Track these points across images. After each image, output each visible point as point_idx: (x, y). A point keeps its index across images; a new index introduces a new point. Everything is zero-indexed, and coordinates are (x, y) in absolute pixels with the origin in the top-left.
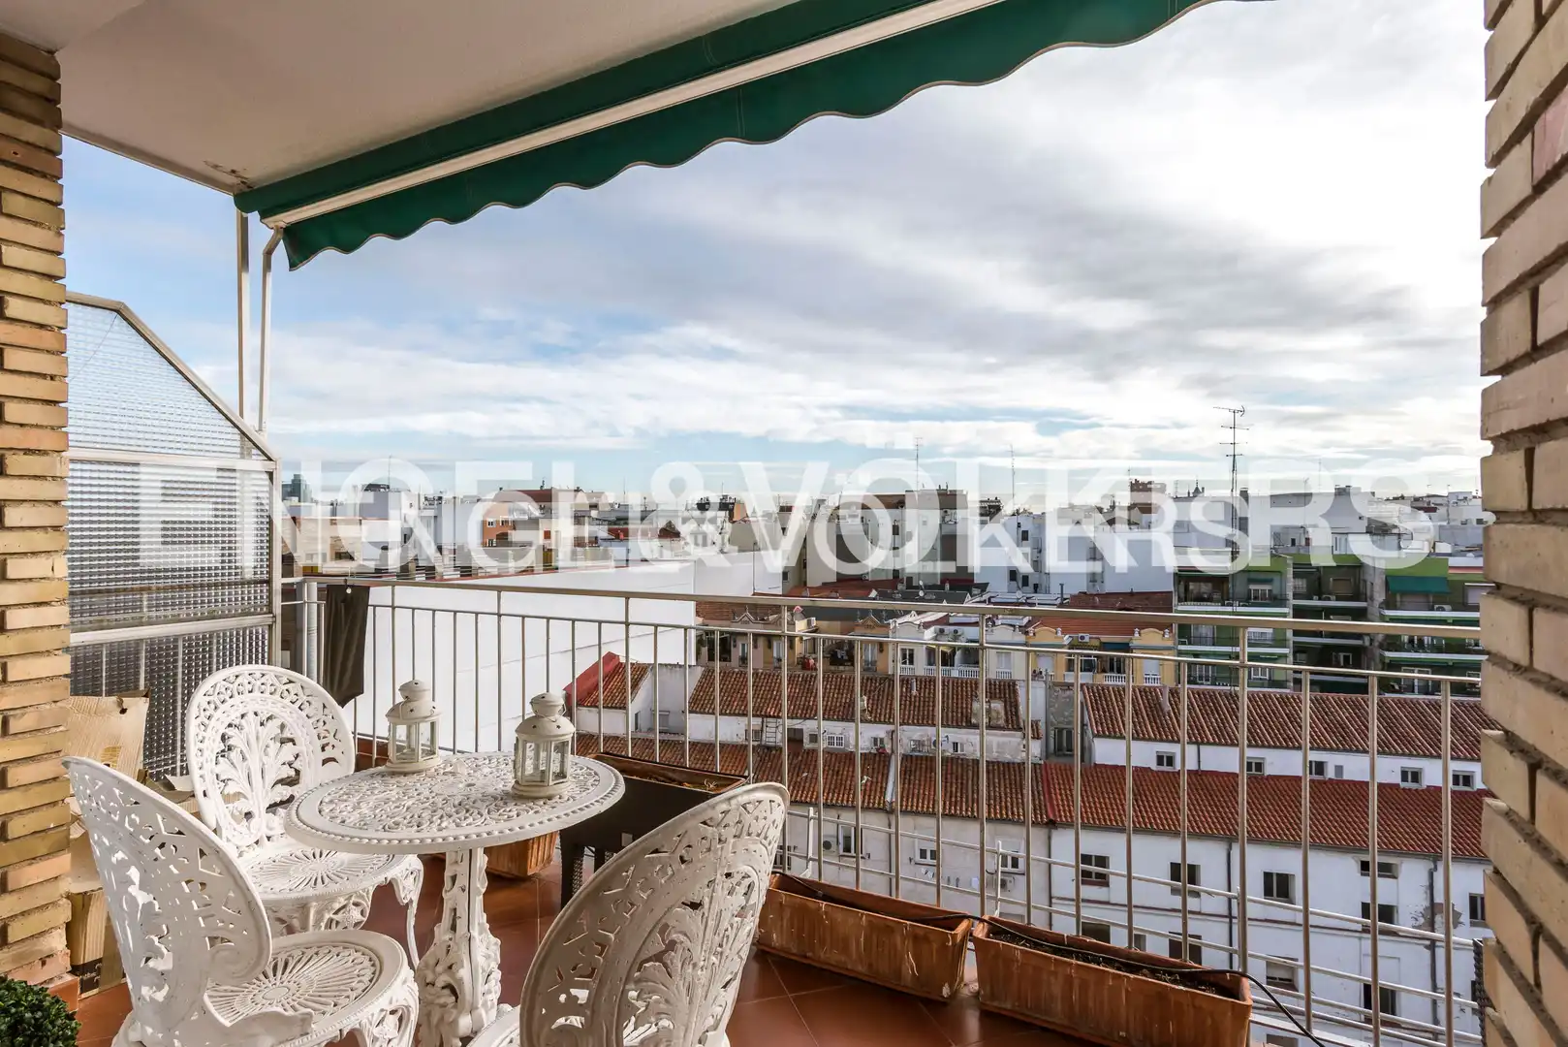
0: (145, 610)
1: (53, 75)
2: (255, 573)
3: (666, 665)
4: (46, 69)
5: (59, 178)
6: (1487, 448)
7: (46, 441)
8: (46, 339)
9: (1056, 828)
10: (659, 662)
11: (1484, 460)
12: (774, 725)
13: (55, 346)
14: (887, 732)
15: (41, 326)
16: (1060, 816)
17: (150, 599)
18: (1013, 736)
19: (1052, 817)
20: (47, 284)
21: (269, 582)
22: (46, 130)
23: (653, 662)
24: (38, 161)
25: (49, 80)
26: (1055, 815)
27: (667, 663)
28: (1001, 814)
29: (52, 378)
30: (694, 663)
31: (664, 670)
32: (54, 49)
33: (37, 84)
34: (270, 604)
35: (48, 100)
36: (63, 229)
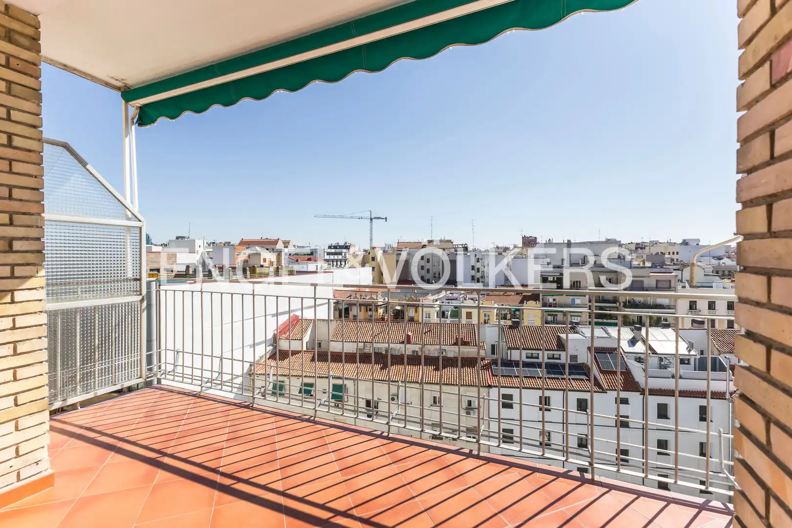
0: (79, 293)
1: (37, 27)
2: (133, 276)
3: (320, 320)
4: (33, 23)
5: (39, 78)
6: (739, 206)
7: (33, 208)
8: (33, 157)
9: (492, 388)
10: (317, 318)
11: (737, 212)
12: (369, 346)
13: (37, 161)
14: (419, 348)
15: (30, 151)
16: (493, 383)
17: (82, 288)
18: (474, 349)
19: (490, 384)
20: (33, 130)
21: (140, 280)
22: (33, 54)
23: (314, 318)
24: (29, 69)
25: (34, 29)
26: (491, 383)
27: (321, 318)
28: (469, 383)
29: (36, 177)
30: (332, 318)
31: (320, 322)
32: (37, 14)
33: (29, 31)
34: (141, 291)
35: (34, 39)
36: (42, 103)
